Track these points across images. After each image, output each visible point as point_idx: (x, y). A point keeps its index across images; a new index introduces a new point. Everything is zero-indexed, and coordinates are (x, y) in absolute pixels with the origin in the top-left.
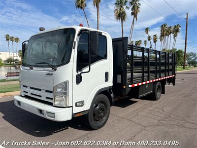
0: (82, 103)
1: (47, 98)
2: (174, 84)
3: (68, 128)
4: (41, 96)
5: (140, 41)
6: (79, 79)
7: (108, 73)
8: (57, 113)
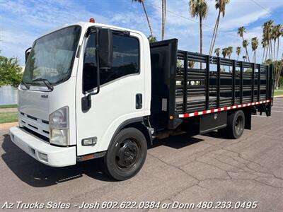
0: (93, 141)
1: (44, 131)
2: (268, 114)
3: (82, 176)
4: (37, 128)
5: (230, 48)
6: (86, 105)
7: (141, 95)
8: (50, 154)
